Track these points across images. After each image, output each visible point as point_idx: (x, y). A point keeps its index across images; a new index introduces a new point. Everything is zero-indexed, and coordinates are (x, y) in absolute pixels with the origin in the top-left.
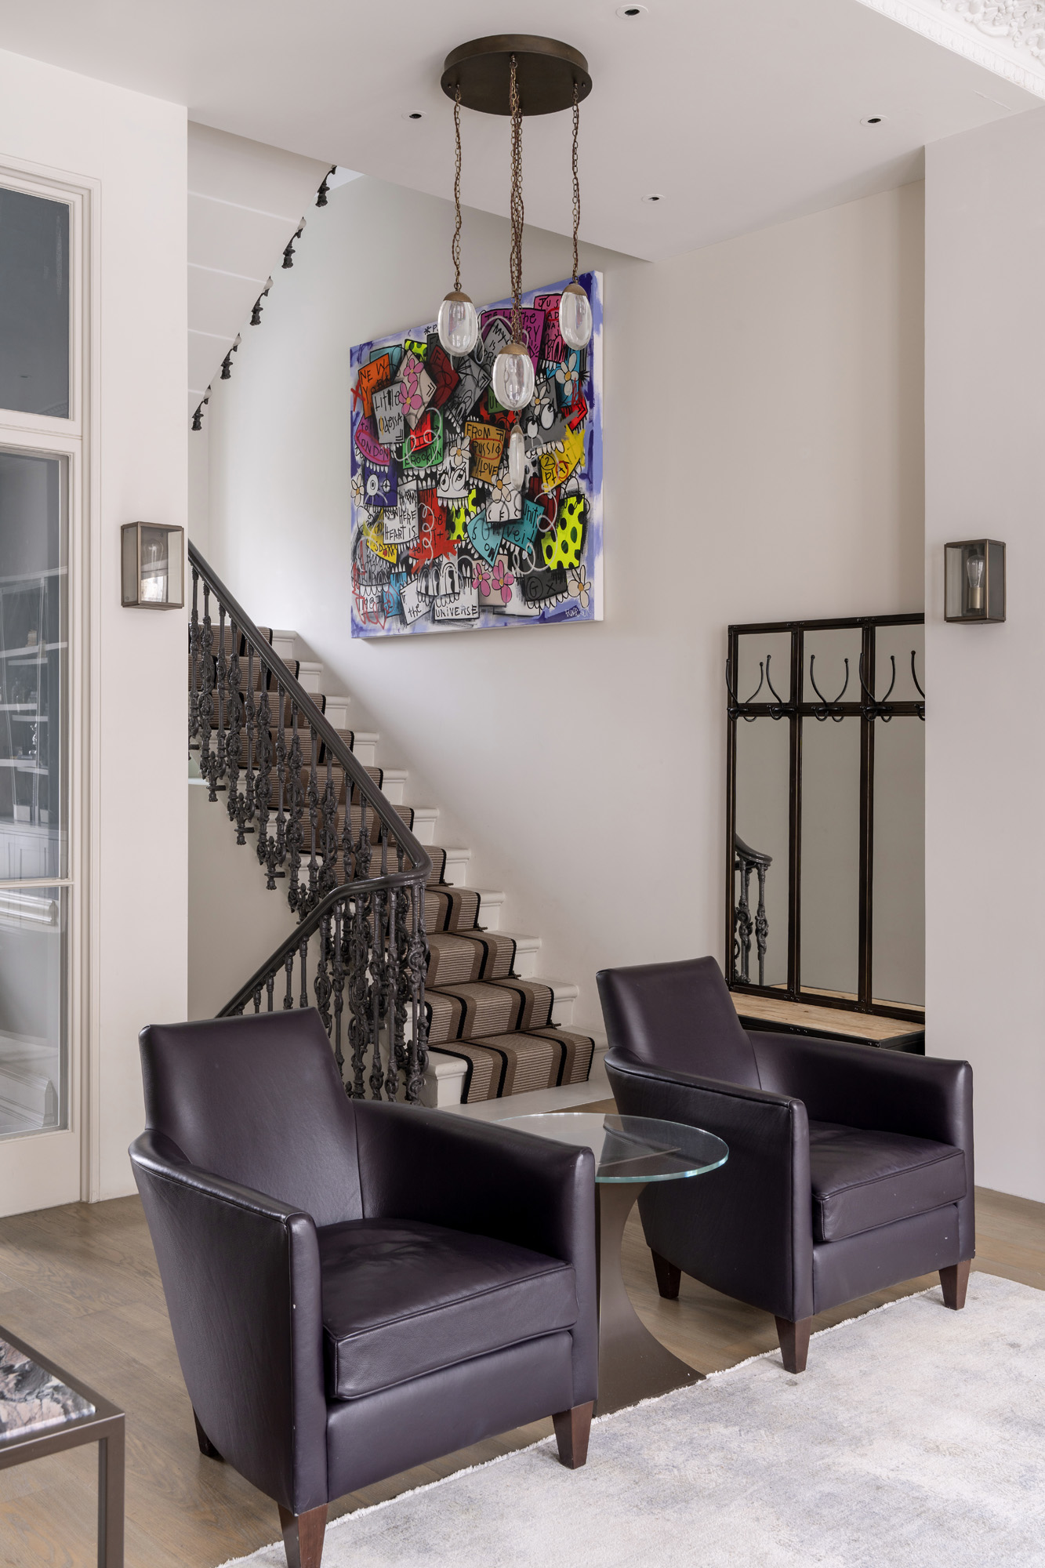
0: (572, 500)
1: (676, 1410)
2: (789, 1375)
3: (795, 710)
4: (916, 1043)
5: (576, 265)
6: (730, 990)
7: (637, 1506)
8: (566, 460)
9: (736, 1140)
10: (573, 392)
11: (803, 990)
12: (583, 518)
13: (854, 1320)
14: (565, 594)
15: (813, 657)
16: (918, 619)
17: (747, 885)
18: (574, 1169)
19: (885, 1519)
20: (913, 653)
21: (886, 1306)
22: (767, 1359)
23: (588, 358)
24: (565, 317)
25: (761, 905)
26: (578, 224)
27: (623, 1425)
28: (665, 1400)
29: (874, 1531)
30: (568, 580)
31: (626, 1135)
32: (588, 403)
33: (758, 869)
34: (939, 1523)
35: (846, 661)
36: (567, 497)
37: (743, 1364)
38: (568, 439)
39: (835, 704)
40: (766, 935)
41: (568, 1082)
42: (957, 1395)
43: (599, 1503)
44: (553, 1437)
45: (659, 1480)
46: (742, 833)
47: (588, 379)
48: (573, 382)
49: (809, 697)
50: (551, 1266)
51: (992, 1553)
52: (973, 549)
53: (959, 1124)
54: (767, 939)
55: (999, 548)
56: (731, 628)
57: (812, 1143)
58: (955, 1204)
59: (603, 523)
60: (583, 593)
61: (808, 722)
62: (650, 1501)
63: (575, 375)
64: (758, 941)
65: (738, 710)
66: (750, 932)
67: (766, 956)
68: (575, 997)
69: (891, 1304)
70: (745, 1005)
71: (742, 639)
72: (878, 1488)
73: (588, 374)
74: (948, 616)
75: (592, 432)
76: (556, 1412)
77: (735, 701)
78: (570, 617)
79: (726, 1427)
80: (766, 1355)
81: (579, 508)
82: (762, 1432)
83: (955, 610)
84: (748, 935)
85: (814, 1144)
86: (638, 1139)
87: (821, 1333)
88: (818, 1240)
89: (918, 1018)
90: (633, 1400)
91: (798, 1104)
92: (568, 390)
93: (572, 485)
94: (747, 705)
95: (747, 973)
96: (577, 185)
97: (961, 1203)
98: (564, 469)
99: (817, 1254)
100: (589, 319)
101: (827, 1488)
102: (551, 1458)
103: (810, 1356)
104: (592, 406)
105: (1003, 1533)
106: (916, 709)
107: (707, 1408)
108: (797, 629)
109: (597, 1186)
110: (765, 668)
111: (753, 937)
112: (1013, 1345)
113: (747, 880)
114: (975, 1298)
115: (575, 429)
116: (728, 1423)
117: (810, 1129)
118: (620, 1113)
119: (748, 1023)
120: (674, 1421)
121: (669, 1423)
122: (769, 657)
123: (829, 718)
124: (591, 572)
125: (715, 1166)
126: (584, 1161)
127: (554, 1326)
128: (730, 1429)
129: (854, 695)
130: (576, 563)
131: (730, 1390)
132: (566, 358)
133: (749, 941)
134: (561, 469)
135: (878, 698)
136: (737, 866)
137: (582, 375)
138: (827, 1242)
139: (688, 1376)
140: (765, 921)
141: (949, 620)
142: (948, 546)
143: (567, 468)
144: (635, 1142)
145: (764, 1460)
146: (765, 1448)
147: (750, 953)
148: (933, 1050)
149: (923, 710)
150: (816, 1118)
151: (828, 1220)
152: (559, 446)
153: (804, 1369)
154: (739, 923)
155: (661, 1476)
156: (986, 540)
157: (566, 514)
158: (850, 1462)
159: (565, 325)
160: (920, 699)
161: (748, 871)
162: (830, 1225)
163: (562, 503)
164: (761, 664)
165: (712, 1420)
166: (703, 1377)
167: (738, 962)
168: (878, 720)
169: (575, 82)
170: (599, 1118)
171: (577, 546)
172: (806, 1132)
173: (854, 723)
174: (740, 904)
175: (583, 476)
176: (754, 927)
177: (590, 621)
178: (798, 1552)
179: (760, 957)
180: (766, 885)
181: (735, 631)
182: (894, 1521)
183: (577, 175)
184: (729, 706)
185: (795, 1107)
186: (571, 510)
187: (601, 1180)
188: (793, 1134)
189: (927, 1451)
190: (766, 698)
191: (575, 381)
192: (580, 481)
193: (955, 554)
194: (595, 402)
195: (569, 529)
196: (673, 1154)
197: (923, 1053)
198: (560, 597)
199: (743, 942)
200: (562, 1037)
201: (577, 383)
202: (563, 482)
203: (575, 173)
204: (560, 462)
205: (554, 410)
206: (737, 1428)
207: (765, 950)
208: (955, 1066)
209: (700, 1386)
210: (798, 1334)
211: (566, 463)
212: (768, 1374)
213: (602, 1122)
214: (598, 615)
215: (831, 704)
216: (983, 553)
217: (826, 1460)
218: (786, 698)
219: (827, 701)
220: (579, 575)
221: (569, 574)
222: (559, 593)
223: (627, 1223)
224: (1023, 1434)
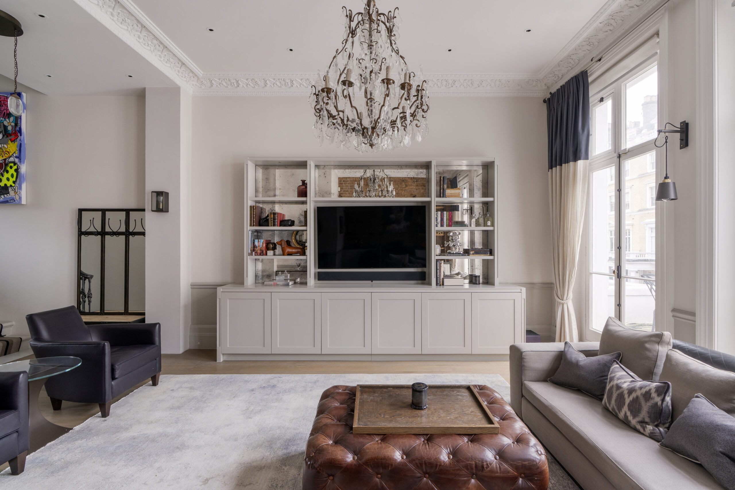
0: (12, 165)
1: (61, 442)
2: (104, 419)
3: (103, 233)
4: (143, 320)
5: (16, 89)
6: (81, 315)
7: (47, 476)
8: (9, 151)
9: (84, 357)
10: (12, 129)
11: (105, 311)
12: (17, 170)
13: (125, 397)
14: (8, 195)
15: (109, 219)
16: (144, 210)
17: (84, 284)
18: (18, 379)
19: (136, 446)
20: (142, 219)
21: (135, 391)
22: (96, 417)
23: (19, 120)
24: (11, 105)
25: (89, 289)
26: (17, 76)
27: (40, 454)
28: (57, 441)
29: (133, 450)
30: (9, 190)
31: (39, 364)
32: (19, 135)
33: (88, 279)
34: (153, 440)
35: (120, 220)
36: (9, 163)
37: (87, 421)
38: (10, 144)
39: (117, 232)
40: (91, 298)
41: (10, 353)
42: (157, 407)
43: (31, 481)
44: (9, 468)
45: (56, 465)
46: (83, 269)
47: (19, 126)
48: (12, 126)
49: (107, 229)
50: (8, 413)
51: (168, 442)
52: (159, 194)
53: (157, 339)
54: (92, 299)
55: (167, 194)
56: (79, 209)
57: (111, 353)
58: (156, 359)
59: (26, 174)
60: (16, 195)
61: (107, 237)
62: (52, 473)
63: (13, 124)
64: (88, 300)
65: (81, 233)
66: (85, 297)
67: (91, 304)
68: (13, 325)
69: (136, 390)
70: (85, 319)
71: (83, 212)
72: (134, 439)
73: (19, 125)
74: (153, 210)
75: (21, 144)
76: (9, 460)
77: (81, 231)
78: (10, 202)
79: (82, 440)
80: (95, 416)
81: (15, 167)
82: (95, 437)
83: (155, 208)
84: (85, 298)
85: (112, 353)
86: (45, 364)
87: (114, 404)
88: (113, 378)
89: (144, 314)
90: (44, 444)
91: (107, 343)
92: (10, 128)
93: (12, 159)
94: (85, 232)
95: (84, 309)
96: (16, 63)
97: (158, 359)
98: (8, 154)
99: (113, 383)
100: (21, 107)
101: (118, 445)
102: (8, 475)
103: (111, 411)
104: (21, 135)
105: (171, 436)
106: (143, 234)
107: (74, 437)
108: (104, 211)
109: (29, 382)
110: (92, 222)
111: (87, 299)
112: (172, 390)
113: (84, 283)
114: (161, 382)
115: (13, 141)
116: (82, 439)
117: (111, 349)
118: (36, 358)
119: (87, 323)
120: (61, 445)
121: (59, 447)
122: (93, 218)
123: (115, 236)
124: (20, 188)
125: (77, 366)
126: (23, 375)
127: (10, 431)
128: (83, 440)
129: (123, 229)
130: (13, 185)
131: (82, 429)
132: (9, 118)
133: (85, 300)
134: (6, 154)
135: (131, 230)
136: (81, 279)
137: (16, 125)
138: (116, 378)
139: (65, 430)
140: (91, 294)
141: (153, 211)
142: (152, 192)
143: (9, 153)
144: (44, 366)
145: (96, 445)
146: (95, 442)
147: (85, 304)
148: (147, 321)
149: (145, 234)
150: (112, 346)
151: (117, 373)
152: (5, 146)
153: (109, 415)
154: (81, 295)
155: (56, 464)
156: (163, 192)
157: (8, 168)
158: (125, 435)
159: (11, 107)
160: (144, 231)
161: (85, 280)
162: (117, 374)
163: (6, 165)
164: (90, 220)
165: (76, 440)
166: (72, 429)
167: (81, 306)
168: (131, 237)
169: (15, 29)
170: (28, 361)
171: (14, 179)
172: (109, 350)
173: (123, 237)
174: (82, 290)
175: (16, 157)
176: (87, 296)
177: (20, 204)
178: (109, 465)
179: (89, 304)
180: (91, 284)
181: (81, 211)
182: (139, 445)
183: (16, 60)
184: (79, 232)
185: (106, 344)
186: (11, 167)
187: (29, 380)
188: (105, 351)
189: (149, 424)
190: (92, 229)
191: (13, 126)
192: (15, 159)
193: (155, 194)
194: (22, 134)
195: (10, 173)
196: (60, 366)
197: (145, 323)
198: (6, 196)
199: (83, 301)
200: (7, 339)
201: (14, 127)
202: (7, 158)
203: (15, 59)
204: (6, 151)
205: (3, 134)
206: (85, 440)
207: (91, 302)
208: (155, 325)
209: (71, 432)
210: (106, 406)
211: (8, 152)
212: (96, 421)
213: (29, 362)
214: (24, 202)
215: (115, 232)
216: (163, 195)
217: (117, 438)
218: (99, 230)
219: (114, 231)
220: (15, 189)
221: (10, 190)
222: (6, 194)
223: (41, 392)
224: (176, 410)
